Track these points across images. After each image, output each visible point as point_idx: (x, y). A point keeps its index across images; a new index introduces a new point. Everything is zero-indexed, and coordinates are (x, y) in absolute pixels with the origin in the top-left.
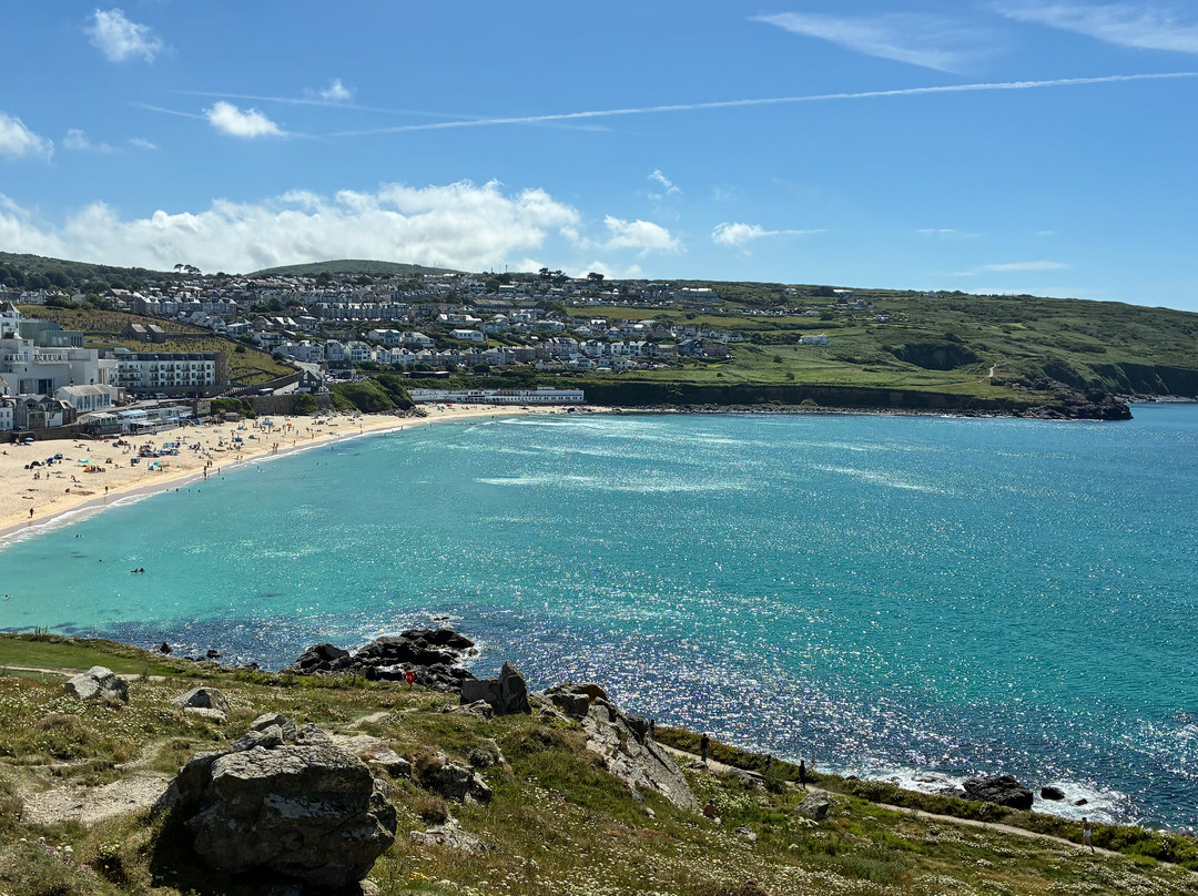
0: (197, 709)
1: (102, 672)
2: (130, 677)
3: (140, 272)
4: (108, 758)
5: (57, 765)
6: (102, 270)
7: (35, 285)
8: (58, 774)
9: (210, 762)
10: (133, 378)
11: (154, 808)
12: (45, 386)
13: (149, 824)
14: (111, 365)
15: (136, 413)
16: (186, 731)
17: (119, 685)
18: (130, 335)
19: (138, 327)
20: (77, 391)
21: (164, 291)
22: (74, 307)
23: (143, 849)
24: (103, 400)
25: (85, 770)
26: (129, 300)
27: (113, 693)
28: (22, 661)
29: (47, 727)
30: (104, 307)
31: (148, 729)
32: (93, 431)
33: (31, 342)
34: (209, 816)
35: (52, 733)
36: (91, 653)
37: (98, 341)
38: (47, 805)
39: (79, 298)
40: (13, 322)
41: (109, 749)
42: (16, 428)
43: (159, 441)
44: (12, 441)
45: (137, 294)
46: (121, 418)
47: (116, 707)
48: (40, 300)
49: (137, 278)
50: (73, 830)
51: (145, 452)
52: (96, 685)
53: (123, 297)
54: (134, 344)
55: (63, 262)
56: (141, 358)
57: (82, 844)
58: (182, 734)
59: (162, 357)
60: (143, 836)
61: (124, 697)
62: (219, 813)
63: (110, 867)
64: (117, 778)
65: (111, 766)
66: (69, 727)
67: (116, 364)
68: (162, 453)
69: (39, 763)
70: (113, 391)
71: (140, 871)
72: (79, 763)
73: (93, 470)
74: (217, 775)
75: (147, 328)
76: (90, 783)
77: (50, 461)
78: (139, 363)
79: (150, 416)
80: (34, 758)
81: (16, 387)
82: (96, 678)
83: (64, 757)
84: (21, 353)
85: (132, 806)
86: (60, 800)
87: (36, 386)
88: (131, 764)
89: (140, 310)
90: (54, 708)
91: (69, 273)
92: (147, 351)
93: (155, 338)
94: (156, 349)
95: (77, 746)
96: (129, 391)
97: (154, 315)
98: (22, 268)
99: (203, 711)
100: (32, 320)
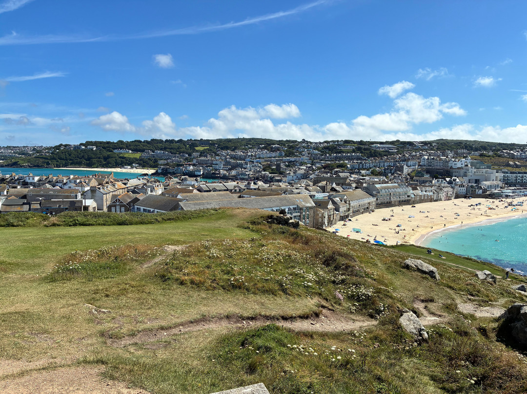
0: (520, 291)
1: (488, 272)
2: (498, 277)
3: (513, 145)
4: (487, 299)
5: (470, 297)
6: (500, 144)
7: (476, 150)
8: (470, 300)
9: (520, 307)
10: (508, 180)
11: (499, 317)
12: (477, 181)
13: (497, 322)
14: (500, 175)
15: (508, 191)
16: (515, 297)
17: (493, 278)
18: (508, 165)
19: (511, 163)
20: (488, 183)
21: (522, 151)
22: (489, 156)
23: (494, 329)
24: (496, 187)
25: (479, 301)
26: (509, 154)
27: (491, 280)
28: (463, 265)
29: (467, 285)
30: (499, 156)
31: (502, 294)
32: (492, 196)
33: (474, 167)
34: (518, 324)
35: (469, 287)
36: (485, 267)
37: (496, 167)
38: (466, 308)
39: (491, 153)
40: (468, 161)
41: (488, 296)
42: (466, 194)
43: (516, 201)
44: (465, 197)
45: (512, 152)
46: (502, 192)
47: (491, 284)
48: (478, 155)
49: (512, 146)
50: (472, 317)
51: (510, 204)
52: (485, 276)
53: (506, 153)
54: (509, 168)
55: (487, 142)
56: (511, 173)
57: (475, 322)
58: (514, 298)
59: (519, 173)
60: (495, 325)
61: (495, 282)
62: (522, 324)
63: (483, 331)
64: (489, 306)
65: (487, 302)
66: (474, 286)
67: (502, 175)
68: (517, 205)
69: (464, 295)
70: (500, 184)
71: (493, 335)
72: (477, 298)
73: (491, 209)
74: (522, 312)
75: (515, 163)
76: (480, 305)
77: (477, 205)
78: (511, 175)
79: (513, 192)
80: (463, 293)
81: (468, 181)
82: (485, 274)
83: (472, 295)
84: (470, 171)
85: (493, 315)
86: (469, 307)
87: (474, 181)
88: (494, 303)
89: (513, 157)
90: (471, 280)
91: (488, 146)
92: (514, 171)
93: (517, 166)
94: (517, 170)
95: (477, 293)
96: (506, 184)
97: (518, 159)
98: (473, 145)
99: (523, 292)
100: (475, 161)
